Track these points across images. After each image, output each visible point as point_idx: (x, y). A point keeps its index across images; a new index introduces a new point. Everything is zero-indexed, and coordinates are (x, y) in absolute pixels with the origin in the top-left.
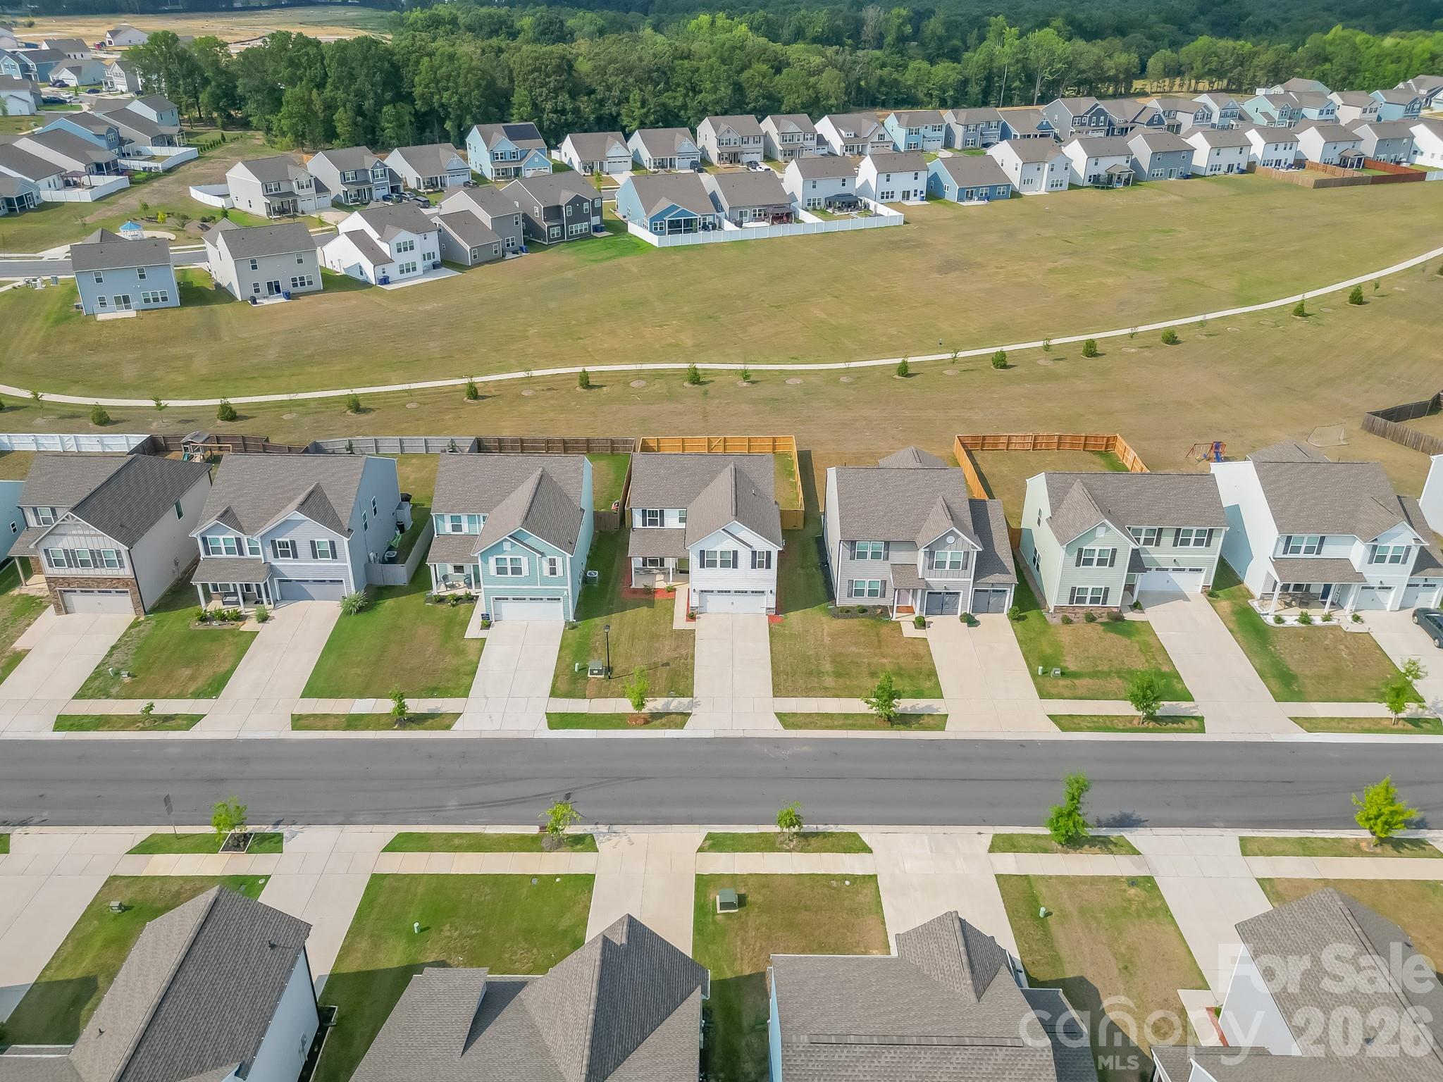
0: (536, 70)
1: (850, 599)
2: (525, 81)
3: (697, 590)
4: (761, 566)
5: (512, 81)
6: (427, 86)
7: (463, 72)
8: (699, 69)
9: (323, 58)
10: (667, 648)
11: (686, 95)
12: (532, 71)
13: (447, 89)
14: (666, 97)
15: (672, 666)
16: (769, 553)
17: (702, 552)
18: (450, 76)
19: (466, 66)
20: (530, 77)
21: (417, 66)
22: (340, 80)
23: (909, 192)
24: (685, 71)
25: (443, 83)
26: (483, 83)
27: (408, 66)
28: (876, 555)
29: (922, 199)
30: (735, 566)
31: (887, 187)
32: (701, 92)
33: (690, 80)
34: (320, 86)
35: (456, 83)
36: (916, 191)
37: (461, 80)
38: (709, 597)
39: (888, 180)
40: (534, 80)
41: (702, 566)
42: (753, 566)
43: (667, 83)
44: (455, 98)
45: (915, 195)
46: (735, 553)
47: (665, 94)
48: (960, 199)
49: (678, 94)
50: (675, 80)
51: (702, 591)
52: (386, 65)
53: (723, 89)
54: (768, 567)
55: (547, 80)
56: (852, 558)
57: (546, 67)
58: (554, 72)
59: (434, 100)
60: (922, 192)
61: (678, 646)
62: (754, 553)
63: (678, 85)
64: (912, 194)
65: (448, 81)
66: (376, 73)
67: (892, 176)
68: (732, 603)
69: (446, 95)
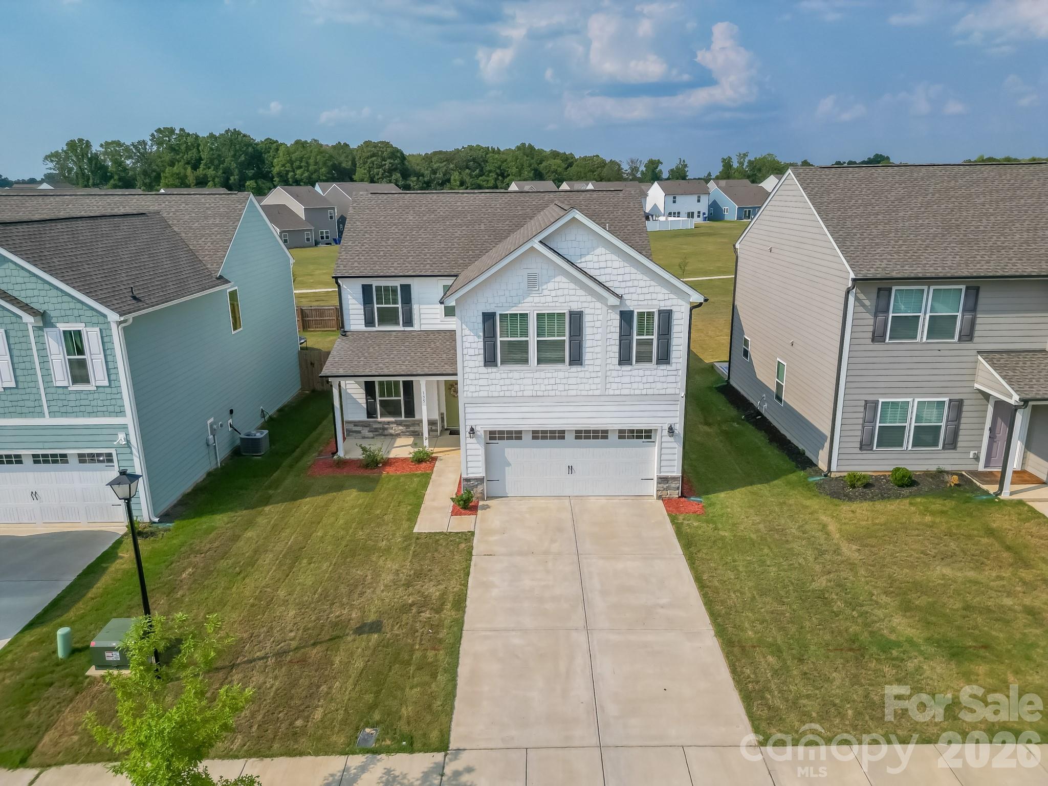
0: (373, 155)
1: (867, 455)
2: (365, 163)
3: (480, 430)
4: (644, 358)
5: (354, 164)
6: (283, 166)
7: (314, 154)
8: (506, 160)
9: (199, 145)
10: (387, 578)
11: (496, 179)
12: (372, 156)
13: (300, 167)
14: (481, 180)
15: (391, 630)
16: (666, 316)
17: (489, 318)
18: (302, 158)
19: (316, 150)
20: (369, 161)
21: (277, 152)
22: (212, 161)
23: (693, 213)
24: (495, 161)
25: (297, 163)
26: (330, 163)
27: (269, 152)
28: (939, 327)
29: (705, 219)
30: (577, 359)
31: (674, 208)
32: (509, 175)
33: (499, 168)
34: (195, 167)
35: (307, 163)
36: (699, 212)
37: (311, 161)
38: (510, 451)
39: (674, 202)
40: (373, 163)
41: (490, 360)
42: (624, 359)
43: (481, 170)
44: (306, 174)
45: (699, 216)
46: (577, 318)
47: (480, 178)
48: (739, 218)
49: (490, 178)
50: (488, 168)
51: (494, 436)
52: (250, 149)
53: (526, 173)
54: (664, 358)
55: (383, 163)
56: (877, 337)
57: (383, 152)
58: (389, 158)
59: (289, 176)
60: (704, 214)
61: (419, 575)
62: (626, 317)
63: (490, 171)
64: (696, 215)
65: (301, 162)
66: (241, 155)
67: (678, 198)
68: (570, 468)
69: (299, 172)
